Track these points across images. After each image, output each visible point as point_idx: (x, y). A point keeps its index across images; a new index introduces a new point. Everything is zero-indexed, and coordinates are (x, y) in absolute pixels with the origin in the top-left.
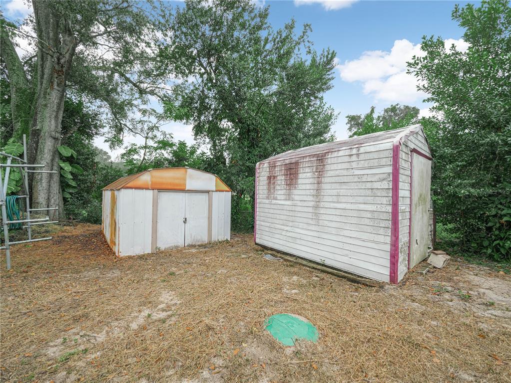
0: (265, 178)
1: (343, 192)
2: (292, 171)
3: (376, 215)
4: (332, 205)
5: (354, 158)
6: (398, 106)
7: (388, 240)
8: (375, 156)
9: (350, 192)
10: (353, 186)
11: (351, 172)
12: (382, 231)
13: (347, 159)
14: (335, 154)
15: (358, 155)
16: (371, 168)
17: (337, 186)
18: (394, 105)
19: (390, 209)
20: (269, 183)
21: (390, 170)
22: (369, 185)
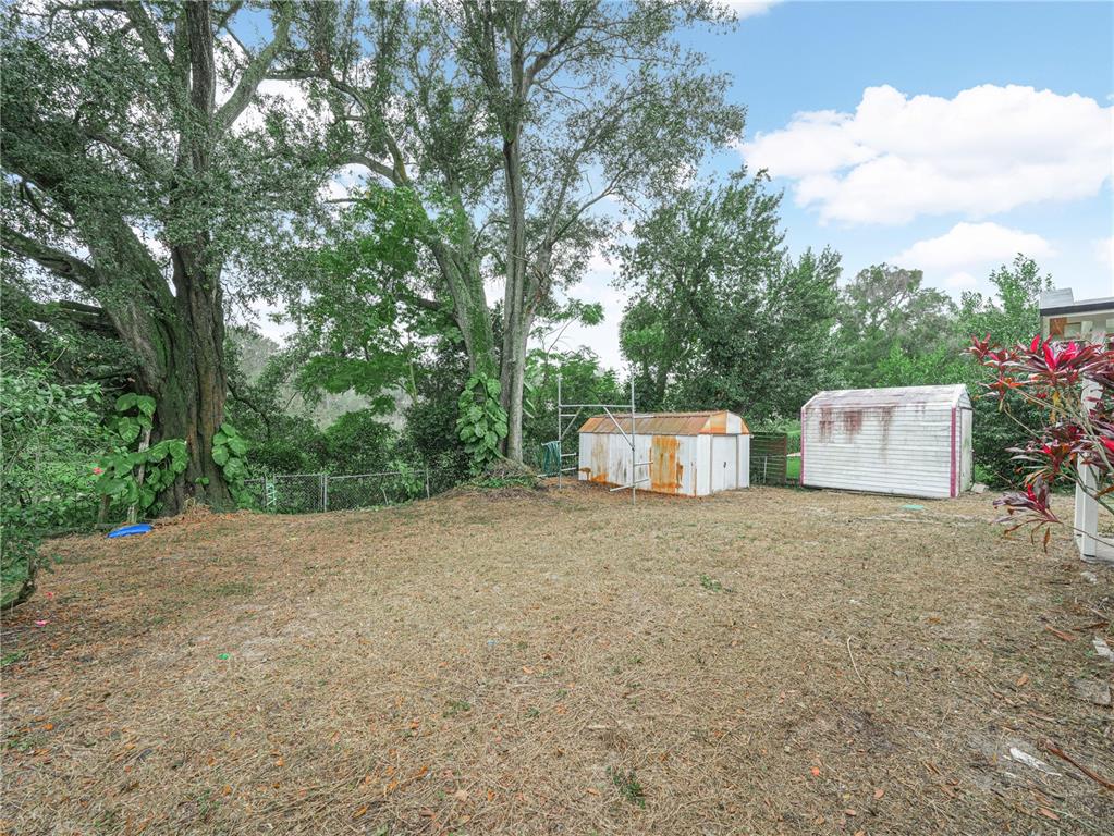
0: (817, 423)
1: (909, 438)
2: (853, 419)
3: (939, 454)
4: (901, 447)
5: (920, 413)
6: (885, 268)
7: (949, 470)
8: (939, 413)
9: (916, 438)
10: (919, 433)
11: (917, 423)
12: (944, 465)
13: (914, 414)
14: (902, 409)
15: (923, 411)
16: (934, 421)
17: (905, 433)
18: (876, 266)
19: (950, 449)
20: (822, 428)
21: (950, 424)
22: (933, 433)
